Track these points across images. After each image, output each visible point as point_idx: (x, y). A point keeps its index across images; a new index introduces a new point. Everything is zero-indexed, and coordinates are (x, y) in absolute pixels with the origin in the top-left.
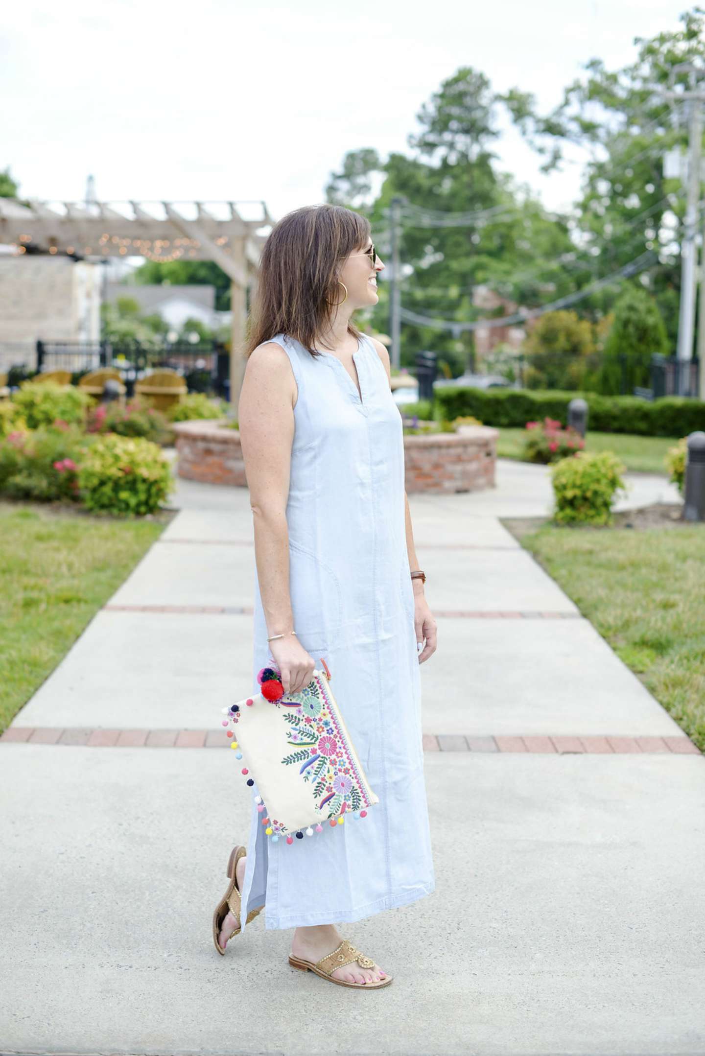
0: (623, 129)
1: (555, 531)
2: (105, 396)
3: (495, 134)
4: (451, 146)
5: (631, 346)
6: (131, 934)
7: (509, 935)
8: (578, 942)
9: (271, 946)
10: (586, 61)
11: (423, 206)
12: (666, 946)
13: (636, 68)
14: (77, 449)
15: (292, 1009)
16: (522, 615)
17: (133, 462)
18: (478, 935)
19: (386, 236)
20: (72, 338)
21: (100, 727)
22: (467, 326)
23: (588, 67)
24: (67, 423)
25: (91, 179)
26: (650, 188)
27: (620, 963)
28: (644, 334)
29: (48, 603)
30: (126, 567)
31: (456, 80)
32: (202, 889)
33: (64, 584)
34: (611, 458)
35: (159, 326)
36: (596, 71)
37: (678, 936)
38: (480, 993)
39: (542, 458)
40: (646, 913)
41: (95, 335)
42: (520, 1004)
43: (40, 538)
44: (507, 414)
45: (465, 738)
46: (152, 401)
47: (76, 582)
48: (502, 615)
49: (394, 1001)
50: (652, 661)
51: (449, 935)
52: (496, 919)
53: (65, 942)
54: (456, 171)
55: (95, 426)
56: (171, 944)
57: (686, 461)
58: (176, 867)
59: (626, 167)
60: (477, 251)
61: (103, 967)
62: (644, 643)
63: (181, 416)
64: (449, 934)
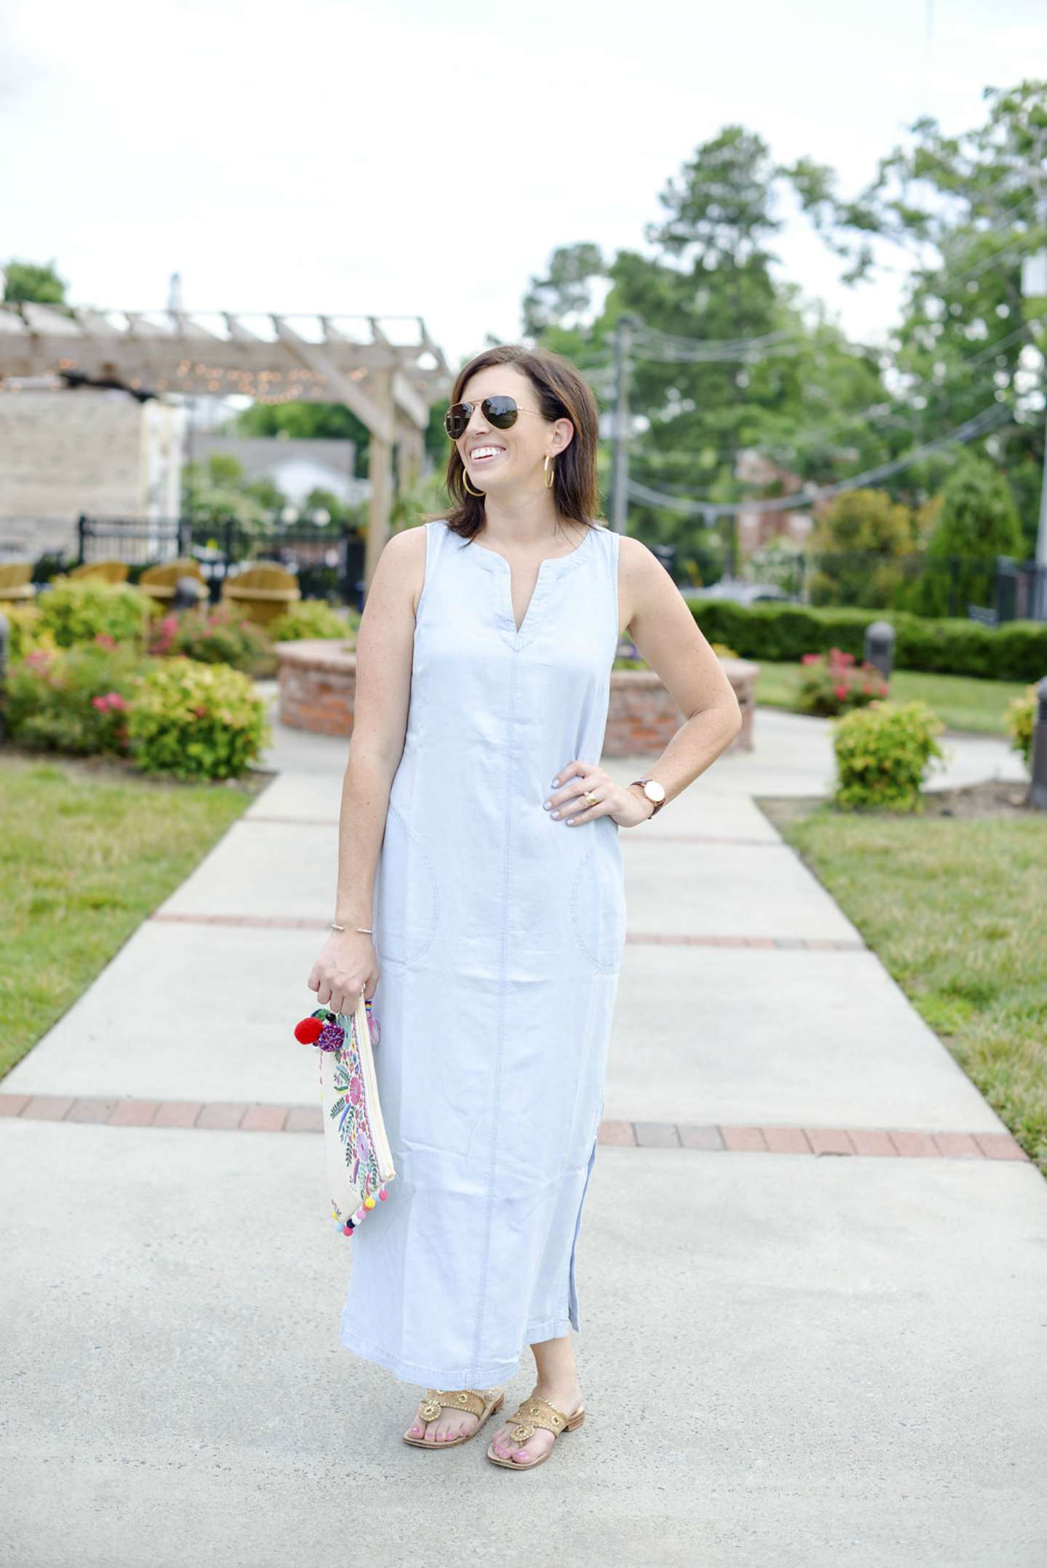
0: (964, 222)
1: (835, 819)
2: (177, 601)
3: (773, 225)
4: (710, 241)
5: (968, 544)
6: (148, 1413)
7: (719, 1431)
8: (822, 1444)
9: (358, 1437)
10: (913, 120)
11: (667, 330)
12: (955, 1452)
13: (986, 131)
14: (128, 678)
15: (381, 1534)
16: (777, 944)
17: (209, 700)
18: (671, 1429)
19: (609, 373)
20: (139, 513)
21: (130, 1097)
22: (726, 509)
23: (914, 129)
24: (116, 640)
25: (175, 278)
26: (1003, 311)
27: (884, 1477)
28: (987, 527)
29: (68, 907)
30: (190, 856)
31: (718, 145)
32: (261, 1347)
33: (94, 879)
34: (922, 710)
35: (271, 499)
36: (927, 136)
37: (973, 1439)
38: (667, 1518)
39: (824, 707)
40: (928, 1402)
41: (173, 510)
42: (726, 1536)
43: (65, 810)
44: (778, 642)
45: (676, 1127)
46: (246, 610)
47: (113, 877)
48: (747, 943)
49: (535, 1526)
50: (965, 1018)
51: (627, 1427)
52: (700, 1405)
53: (47, 1421)
54: (716, 279)
55: (160, 647)
56: (207, 1429)
57: (1035, 719)
58: (225, 1312)
59: (967, 279)
60: (743, 398)
61: (101, 1461)
62: (955, 991)
63: (290, 634)
64: (627, 1425)
